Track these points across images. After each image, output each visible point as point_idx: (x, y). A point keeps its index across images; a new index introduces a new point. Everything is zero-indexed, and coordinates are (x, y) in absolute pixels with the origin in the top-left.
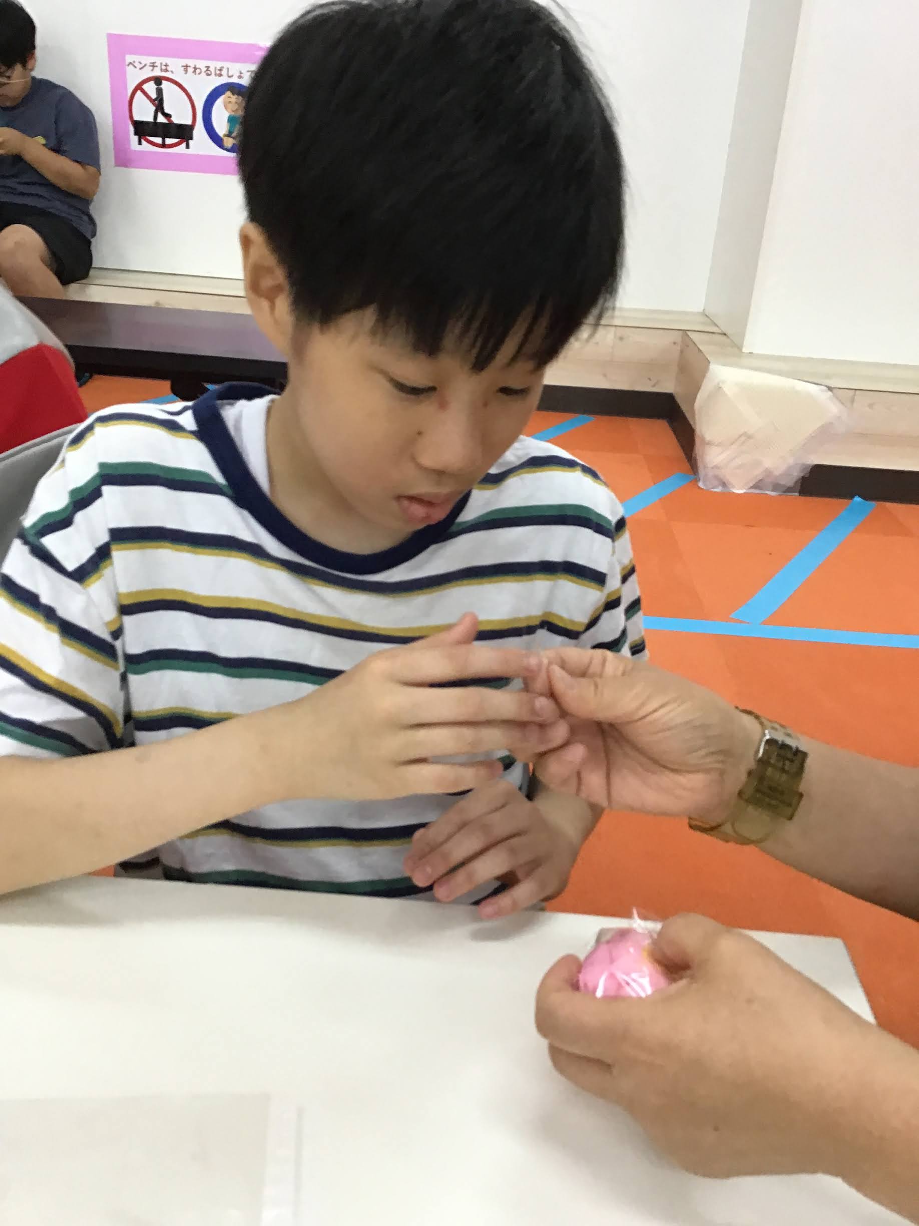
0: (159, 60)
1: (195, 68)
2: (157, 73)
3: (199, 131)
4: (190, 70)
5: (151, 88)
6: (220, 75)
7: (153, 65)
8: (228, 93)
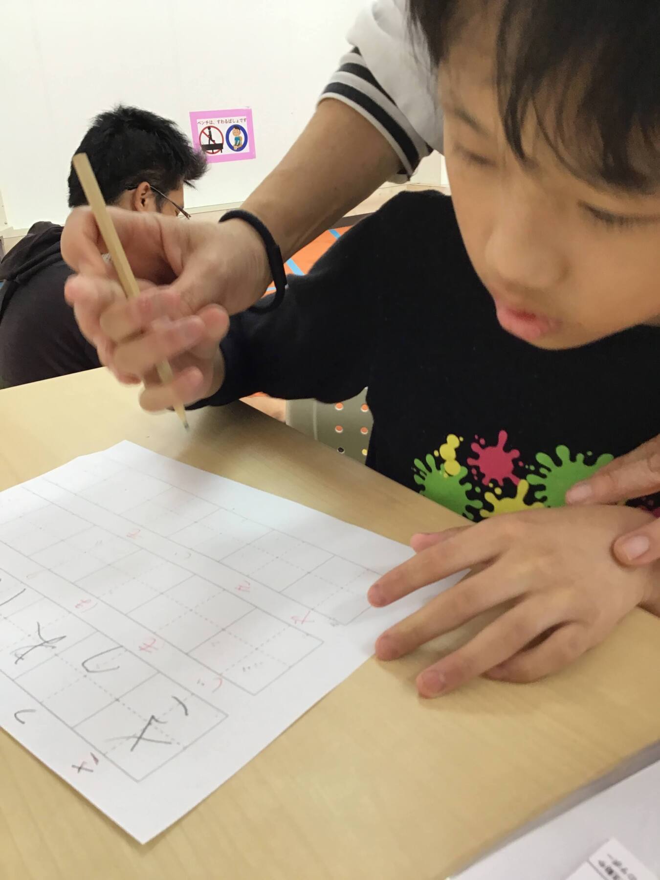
0: (209, 120)
1: (222, 121)
2: (209, 125)
3: (225, 145)
4: (220, 122)
5: (207, 131)
6: (231, 122)
7: (207, 122)
8: (234, 129)
